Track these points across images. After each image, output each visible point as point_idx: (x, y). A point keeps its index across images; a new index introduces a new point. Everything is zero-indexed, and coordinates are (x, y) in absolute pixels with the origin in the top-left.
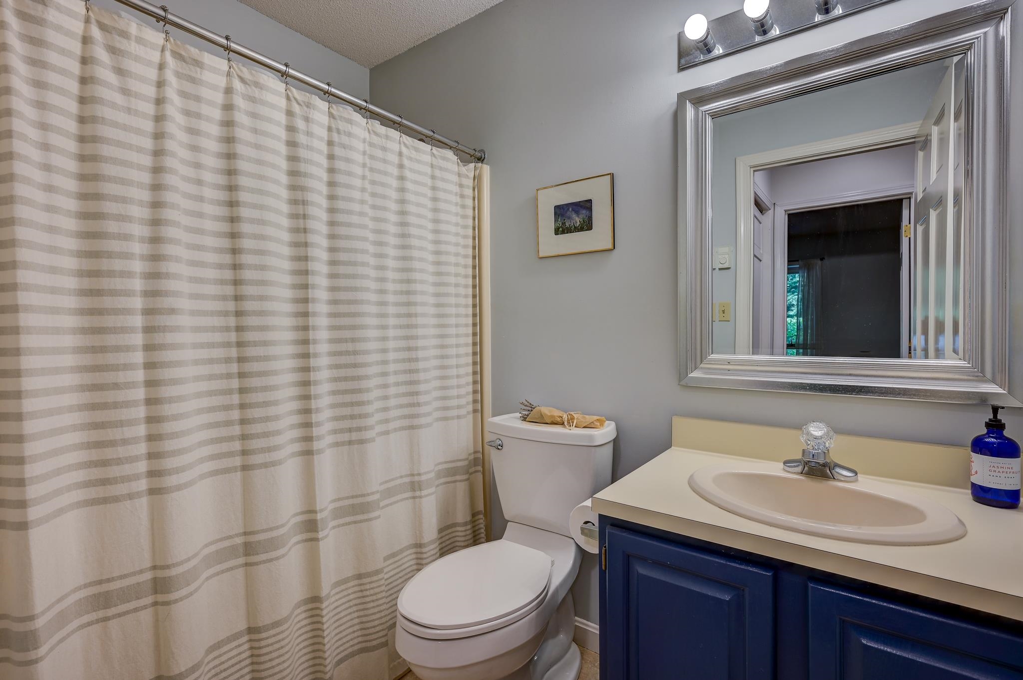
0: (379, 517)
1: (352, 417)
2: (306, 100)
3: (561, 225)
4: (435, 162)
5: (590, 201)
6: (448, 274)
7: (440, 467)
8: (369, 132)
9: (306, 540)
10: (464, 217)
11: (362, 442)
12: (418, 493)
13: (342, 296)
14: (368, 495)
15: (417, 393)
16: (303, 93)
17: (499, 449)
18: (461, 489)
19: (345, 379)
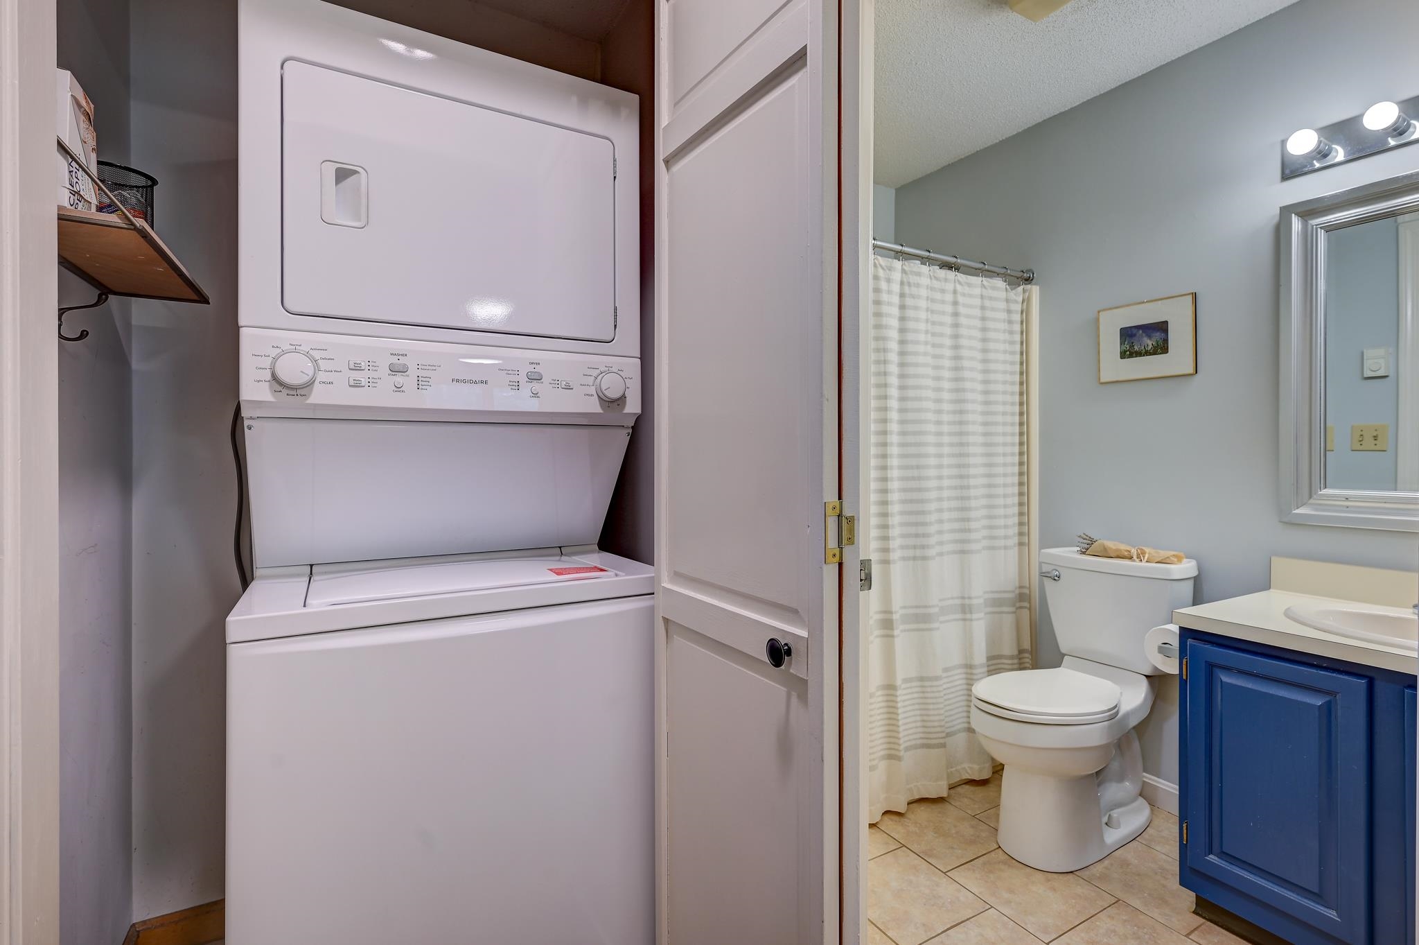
0: (938, 629)
1: (917, 536)
2: (889, 265)
3: (1128, 348)
4: (985, 292)
5: (1166, 323)
6: (996, 403)
7: (987, 596)
8: (931, 278)
9: (883, 636)
10: (1012, 343)
11: (924, 558)
12: (968, 616)
13: (910, 428)
14: (930, 607)
15: (968, 520)
16: (887, 259)
17: (1055, 580)
18: (1008, 621)
19: (911, 501)
